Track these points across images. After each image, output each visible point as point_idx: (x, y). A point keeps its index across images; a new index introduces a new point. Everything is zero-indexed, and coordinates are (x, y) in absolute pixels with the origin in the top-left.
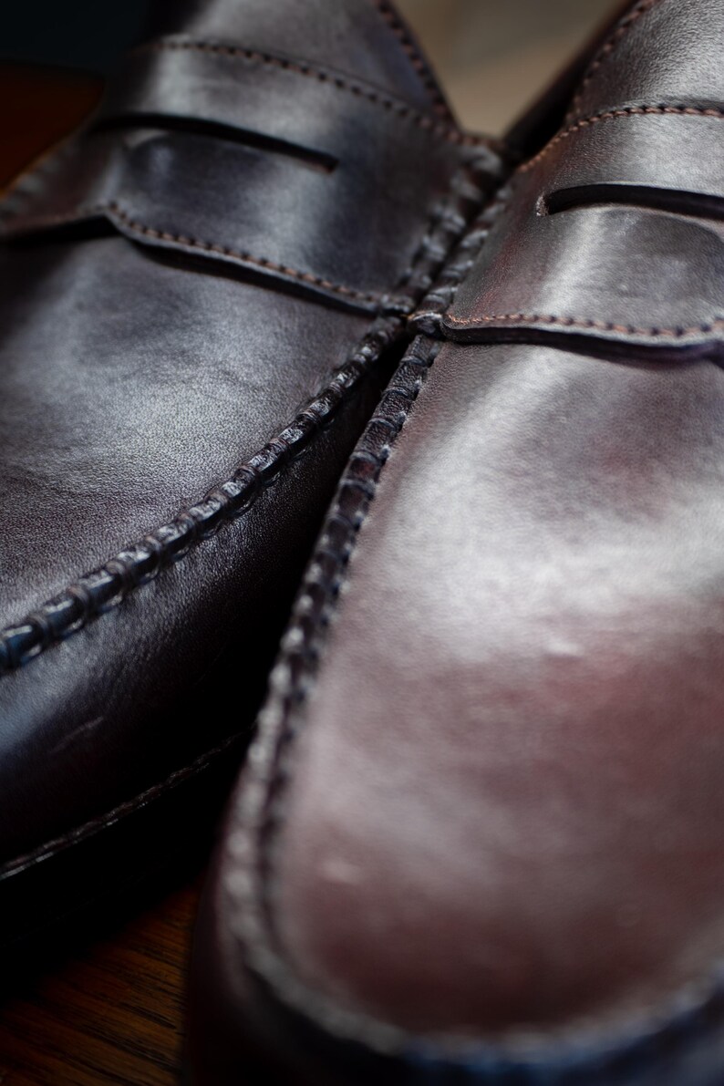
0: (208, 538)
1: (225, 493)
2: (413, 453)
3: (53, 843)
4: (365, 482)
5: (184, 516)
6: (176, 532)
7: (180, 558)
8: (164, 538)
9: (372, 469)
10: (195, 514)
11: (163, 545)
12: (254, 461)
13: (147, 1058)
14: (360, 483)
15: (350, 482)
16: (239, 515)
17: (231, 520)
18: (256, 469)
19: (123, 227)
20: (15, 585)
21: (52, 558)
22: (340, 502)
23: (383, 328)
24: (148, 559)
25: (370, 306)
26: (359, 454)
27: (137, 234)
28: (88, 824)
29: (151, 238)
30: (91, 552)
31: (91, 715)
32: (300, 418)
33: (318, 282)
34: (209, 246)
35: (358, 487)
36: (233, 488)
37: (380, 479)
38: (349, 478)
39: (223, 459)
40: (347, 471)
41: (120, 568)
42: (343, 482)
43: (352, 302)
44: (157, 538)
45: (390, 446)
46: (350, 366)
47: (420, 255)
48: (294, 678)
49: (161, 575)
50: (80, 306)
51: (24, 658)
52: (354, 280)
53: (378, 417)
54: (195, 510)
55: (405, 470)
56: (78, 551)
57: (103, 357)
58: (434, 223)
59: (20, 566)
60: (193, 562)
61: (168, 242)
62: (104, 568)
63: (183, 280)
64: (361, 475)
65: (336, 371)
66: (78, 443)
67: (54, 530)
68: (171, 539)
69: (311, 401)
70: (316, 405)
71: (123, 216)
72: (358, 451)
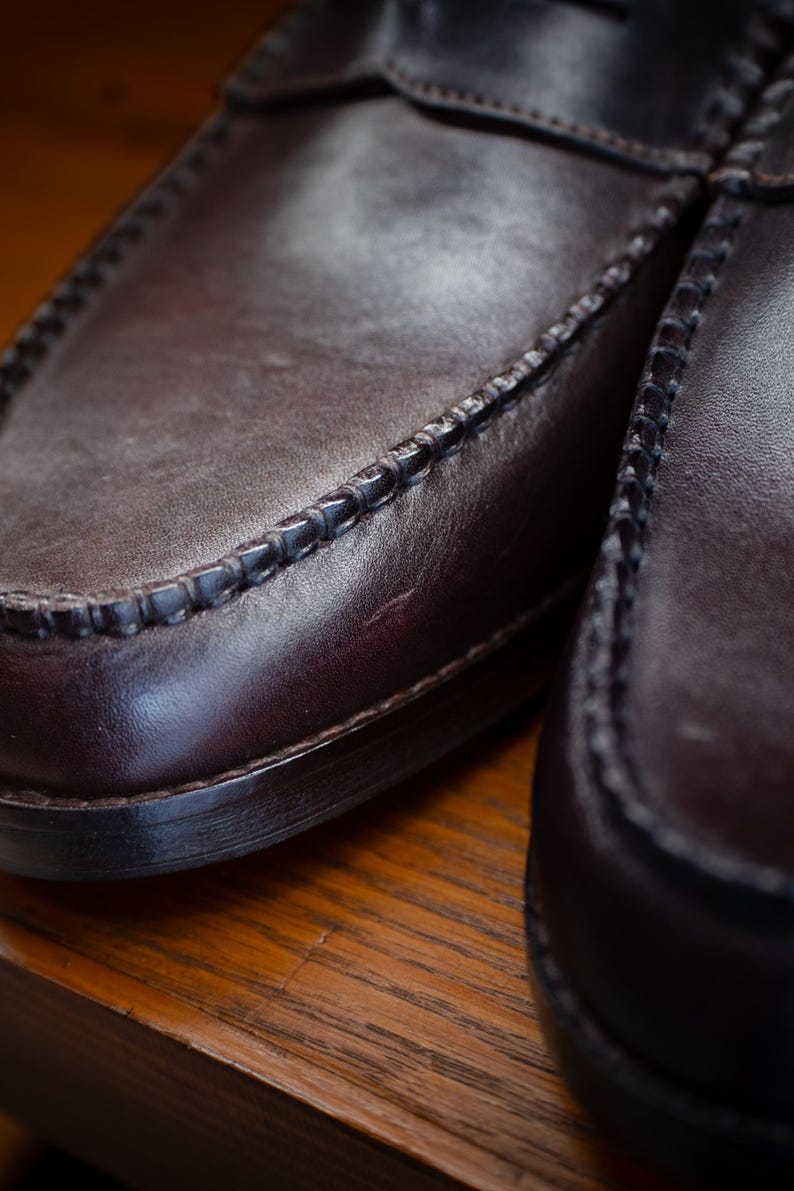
0: (509, 410)
1: (527, 363)
2: (728, 318)
3: (363, 715)
4: (677, 349)
5: (489, 387)
6: (481, 403)
7: (483, 430)
8: (470, 410)
9: (682, 335)
10: (499, 385)
11: (470, 417)
12: (554, 331)
13: (464, 923)
14: (672, 350)
15: (662, 349)
16: (539, 386)
17: (531, 391)
18: (557, 338)
19: (403, 86)
20: (319, 457)
21: (353, 431)
22: (653, 370)
23: (680, 189)
24: (453, 430)
25: (664, 165)
26: (669, 321)
27: (419, 94)
28: (396, 696)
29: (435, 98)
30: (392, 424)
31: (402, 587)
32: (600, 285)
33: (611, 142)
34: (497, 104)
35: (671, 354)
36: (534, 358)
37: (692, 345)
38: (660, 345)
39: (521, 329)
40: (656, 338)
41: (428, 438)
42: (654, 349)
43: (647, 162)
44: (463, 409)
45: (700, 311)
46: (646, 231)
47: (716, 111)
48: (626, 546)
49: (466, 447)
50: (357, 173)
51: (338, 531)
52: (648, 139)
53: (685, 281)
54: (498, 381)
55: (720, 336)
56: (380, 423)
57: (386, 225)
58: (730, 77)
59: (323, 439)
60: (496, 435)
61: (452, 102)
62: (412, 440)
63: (462, 141)
64: (672, 342)
65: (632, 235)
66: (366, 314)
67: (352, 402)
68: (475, 411)
69: (606, 267)
70: (613, 271)
71: (402, 75)
72: (667, 317)
